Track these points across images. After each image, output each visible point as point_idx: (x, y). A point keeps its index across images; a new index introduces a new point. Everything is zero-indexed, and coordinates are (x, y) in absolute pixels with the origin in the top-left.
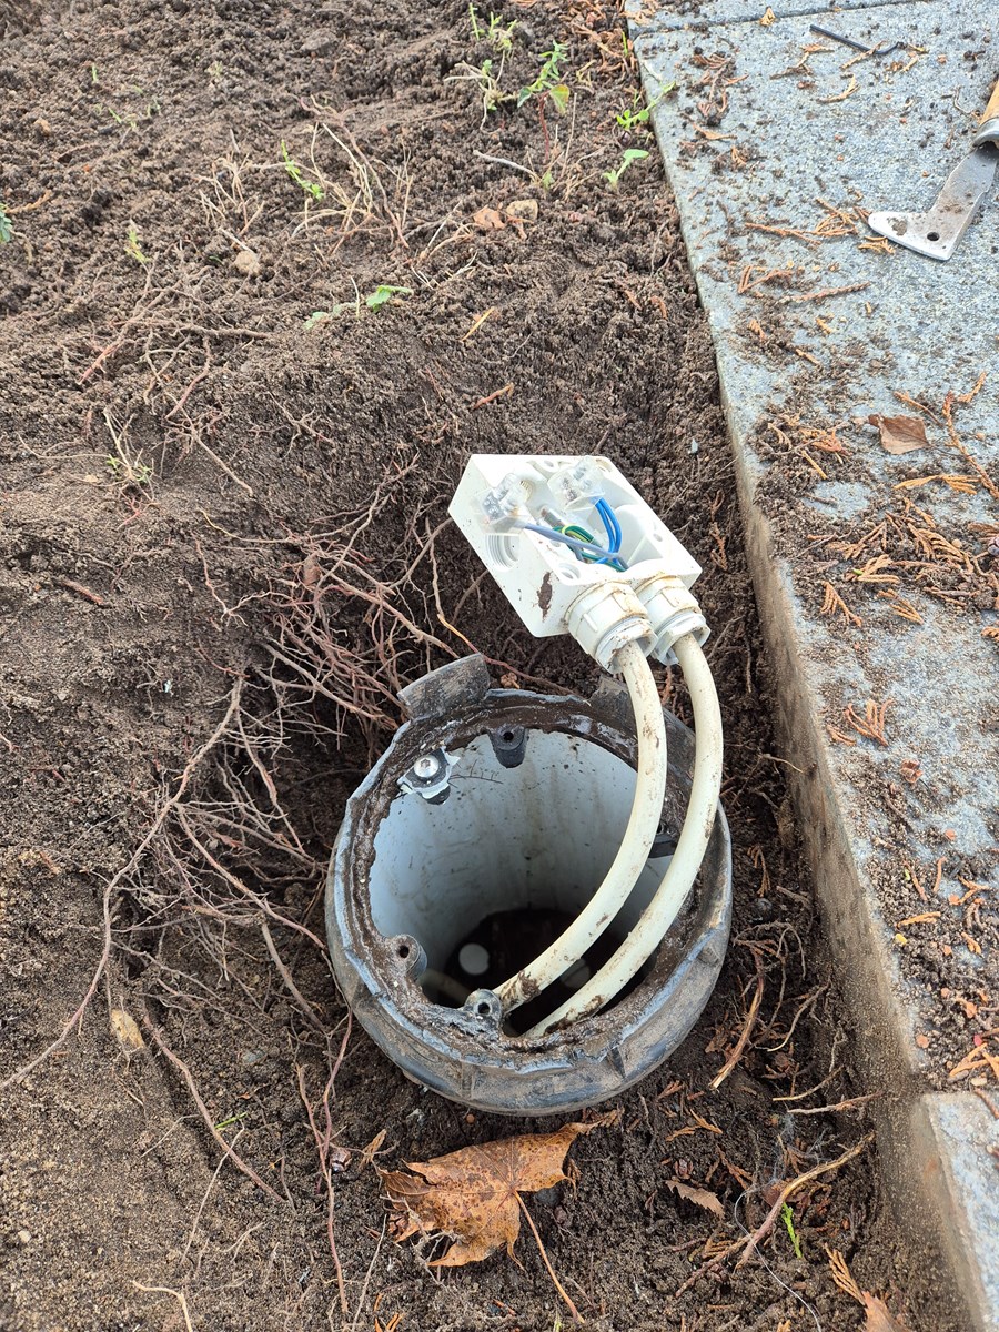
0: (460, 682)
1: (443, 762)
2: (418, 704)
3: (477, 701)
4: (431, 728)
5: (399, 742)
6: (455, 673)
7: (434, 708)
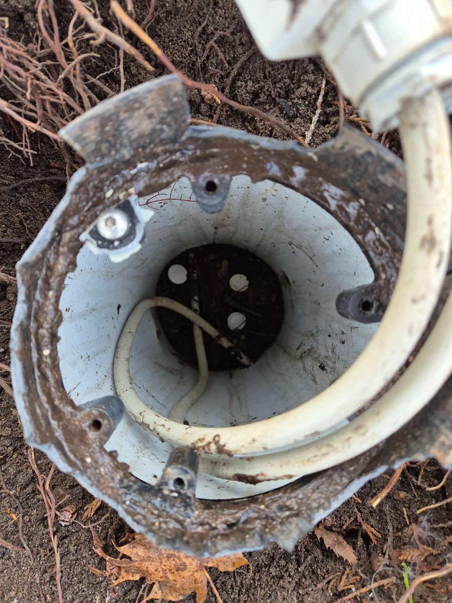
0: (150, 116)
1: (132, 218)
2: (91, 147)
3: (174, 141)
4: (118, 171)
5: (76, 192)
6: (142, 105)
7: (117, 151)
